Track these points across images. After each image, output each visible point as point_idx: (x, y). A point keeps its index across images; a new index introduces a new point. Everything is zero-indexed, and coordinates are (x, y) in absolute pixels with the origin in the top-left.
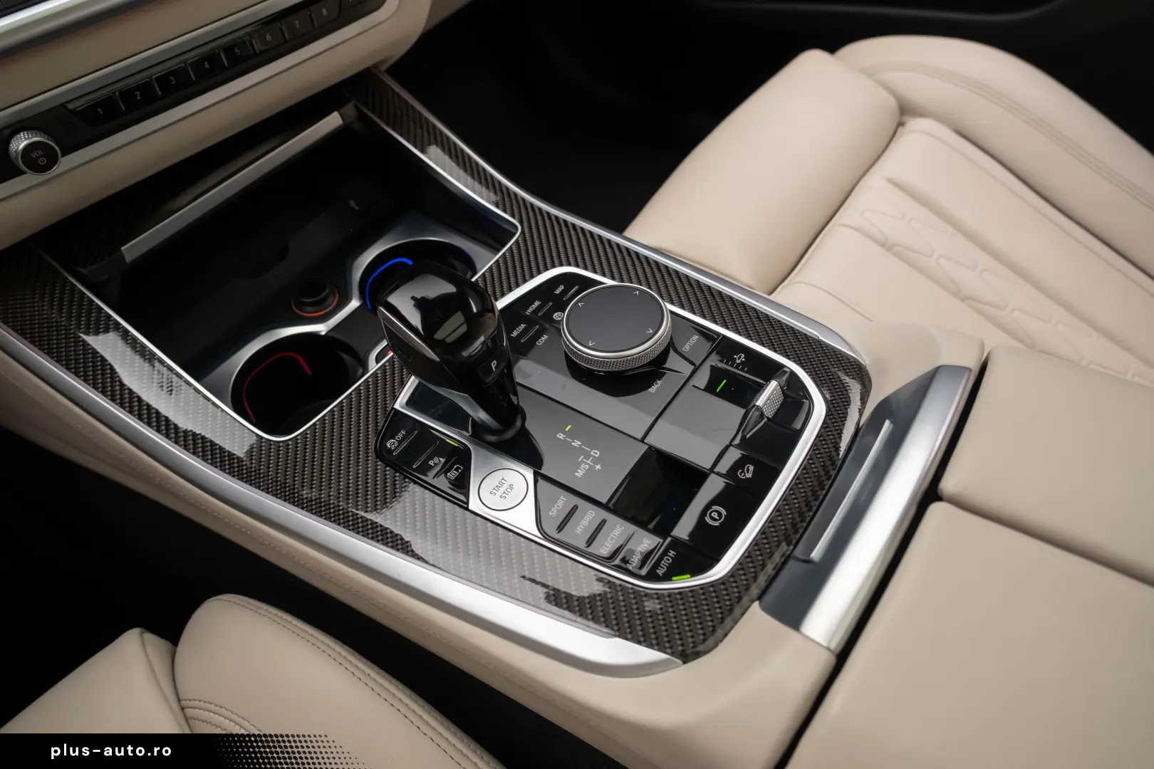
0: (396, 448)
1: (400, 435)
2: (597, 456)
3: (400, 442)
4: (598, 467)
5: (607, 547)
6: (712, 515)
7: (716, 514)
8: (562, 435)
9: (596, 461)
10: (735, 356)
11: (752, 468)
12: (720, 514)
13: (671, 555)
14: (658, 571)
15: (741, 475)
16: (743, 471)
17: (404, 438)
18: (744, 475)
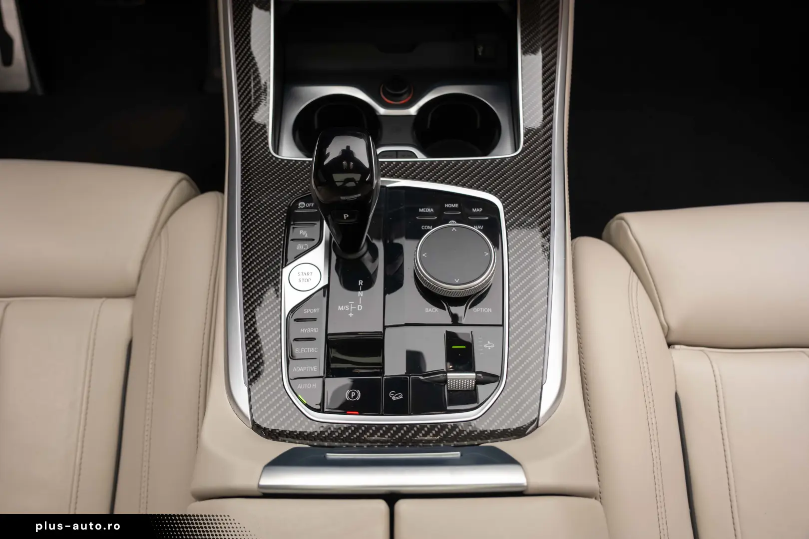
0: (301, 209)
1: (309, 205)
2: (358, 309)
3: (306, 208)
4: (351, 315)
5: (300, 351)
6: (352, 393)
7: (354, 395)
8: (361, 283)
9: (355, 311)
10: (489, 342)
11: (401, 397)
12: (355, 397)
13: (313, 386)
14: (300, 385)
15: (392, 393)
16: (394, 394)
17: (310, 208)
18: (392, 396)
